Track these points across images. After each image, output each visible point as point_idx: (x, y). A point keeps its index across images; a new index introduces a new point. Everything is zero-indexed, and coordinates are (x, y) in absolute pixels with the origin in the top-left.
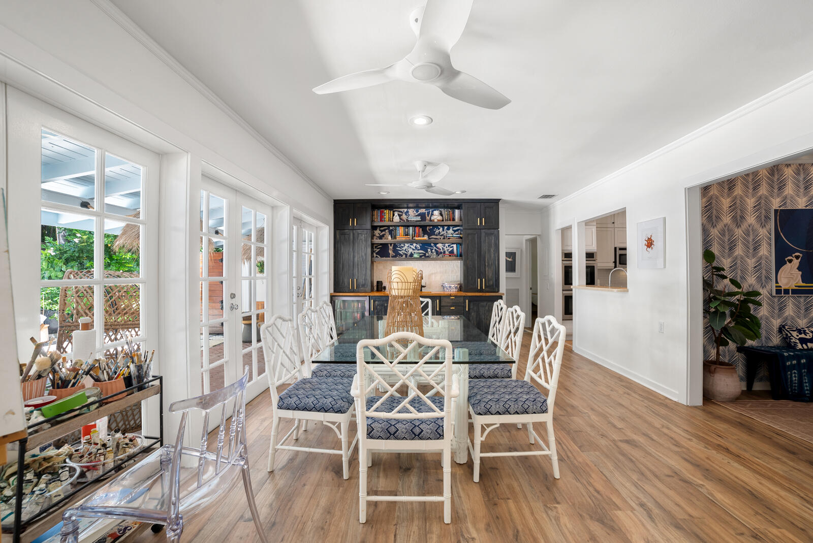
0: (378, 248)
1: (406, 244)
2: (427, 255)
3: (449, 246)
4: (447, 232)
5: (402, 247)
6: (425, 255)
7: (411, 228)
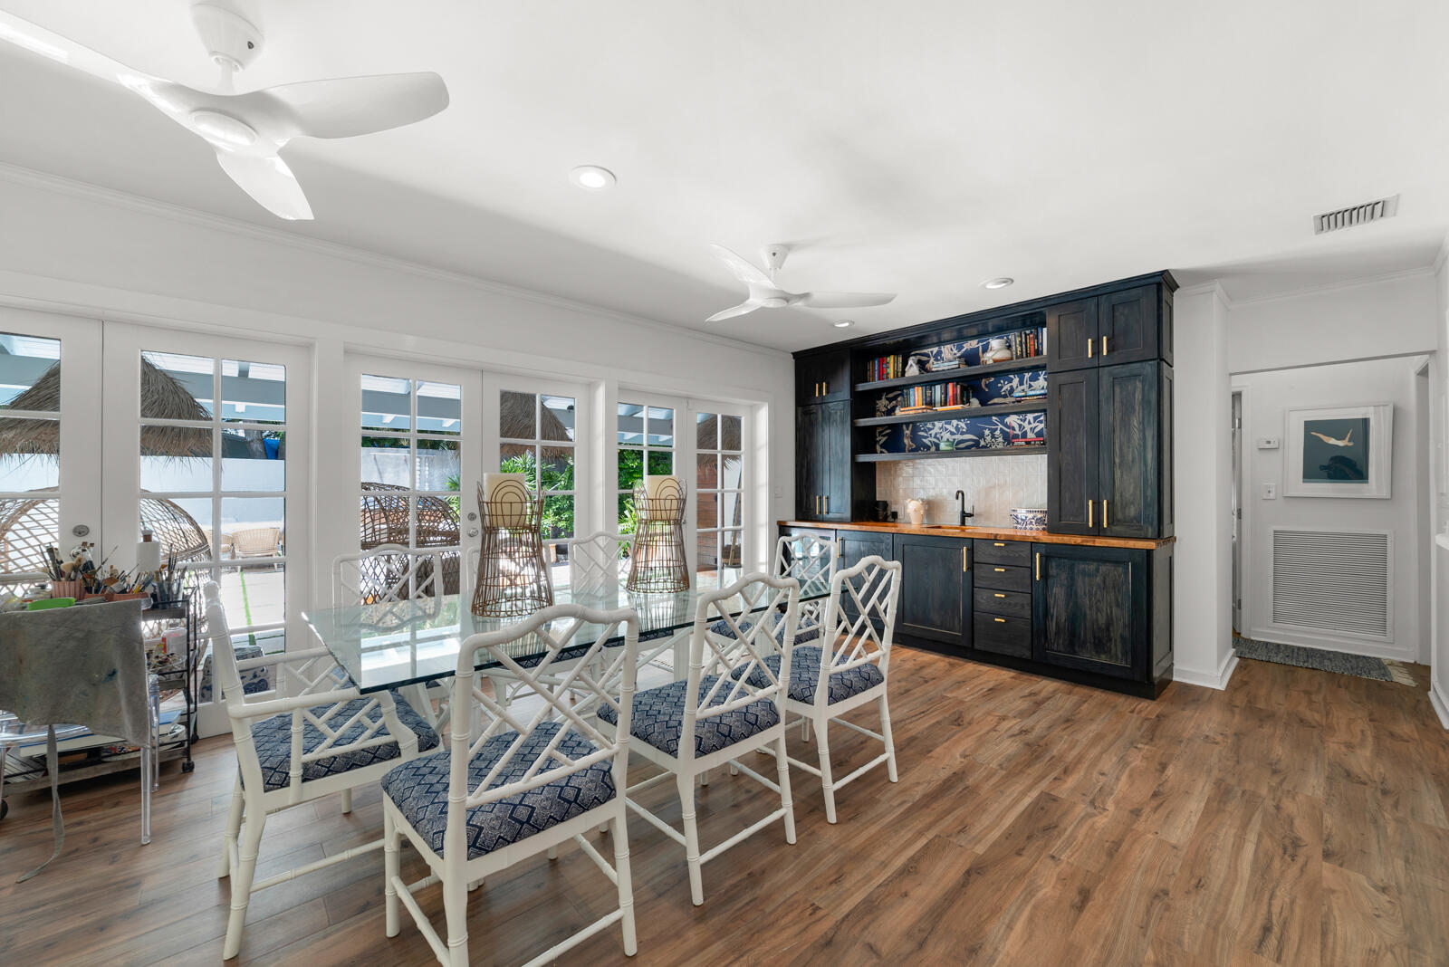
0: (884, 436)
1: (936, 423)
2: (982, 443)
3: (1035, 419)
4: (1030, 386)
5: (930, 429)
6: (977, 444)
7: (938, 387)
